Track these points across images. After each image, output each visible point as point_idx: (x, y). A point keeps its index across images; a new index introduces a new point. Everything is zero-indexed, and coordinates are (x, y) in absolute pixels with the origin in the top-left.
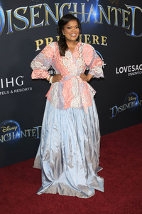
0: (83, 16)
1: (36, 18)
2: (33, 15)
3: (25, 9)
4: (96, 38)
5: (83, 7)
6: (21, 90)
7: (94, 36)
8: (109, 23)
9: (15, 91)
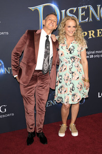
2: (80, 14)
3: (75, 9)
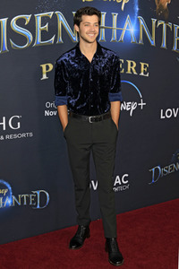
0: (115, 32)
1: (43, 32)
2: (39, 27)
3: (28, 17)
4: (132, 65)
5: (115, 18)
6: (16, 136)
7: (129, 62)
8: (153, 43)
9: (7, 137)
